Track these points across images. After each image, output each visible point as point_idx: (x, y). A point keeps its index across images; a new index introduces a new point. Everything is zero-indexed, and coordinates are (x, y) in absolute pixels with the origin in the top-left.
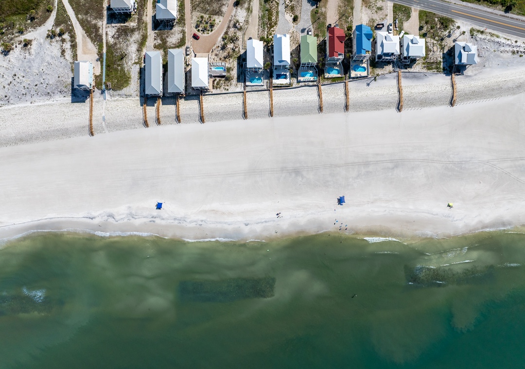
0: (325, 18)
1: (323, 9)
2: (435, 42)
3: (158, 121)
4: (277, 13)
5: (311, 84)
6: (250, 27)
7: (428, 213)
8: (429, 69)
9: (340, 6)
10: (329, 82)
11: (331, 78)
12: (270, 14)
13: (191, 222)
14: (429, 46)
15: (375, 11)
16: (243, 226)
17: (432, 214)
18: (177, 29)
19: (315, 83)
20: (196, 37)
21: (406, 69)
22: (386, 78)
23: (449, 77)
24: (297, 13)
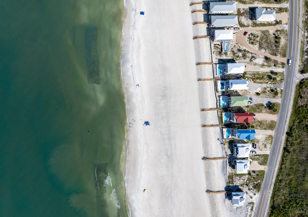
0: (259, 112)
1: (264, 111)
2: (245, 181)
3: (193, 12)
4: (261, 83)
5: (218, 104)
6: (253, 66)
7: (140, 177)
8: (229, 177)
9: (266, 121)
10: (220, 115)
11: (222, 116)
12: (260, 79)
13: (133, 33)
14: (243, 177)
15: (264, 143)
16: (130, 64)
17: (139, 180)
18: (250, 22)
19: (219, 107)
20: (245, 33)
21: (229, 163)
22: (223, 150)
23: (224, 189)
24: (261, 95)
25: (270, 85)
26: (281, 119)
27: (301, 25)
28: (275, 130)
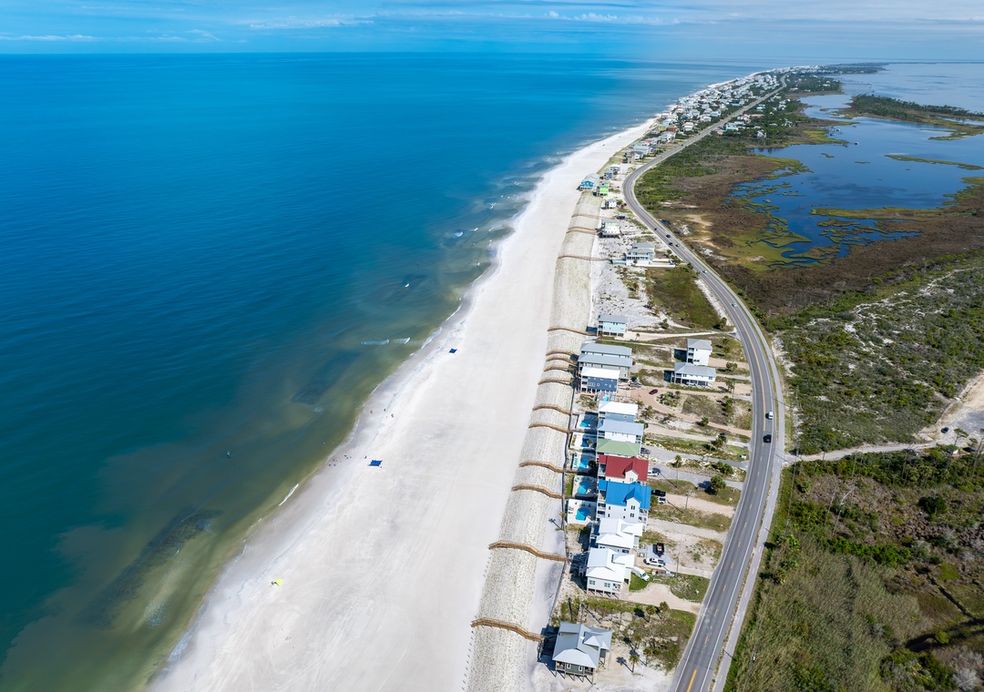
0: (677, 493)
2: (622, 628)
3: (549, 360)
4: (687, 453)
5: (569, 465)
6: (666, 430)
8: (563, 606)
9: (699, 512)
10: (567, 481)
11: (572, 483)
12: (684, 447)
14: (614, 615)
15: (692, 550)
18: (666, 383)
19: (568, 468)
20: (654, 392)
21: (571, 572)
22: (558, 543)
23: (538, 632)
24: (685, 469)
25: (709, 459)
26: (744, 516)
27: (780, 398)
28: (726, 532)
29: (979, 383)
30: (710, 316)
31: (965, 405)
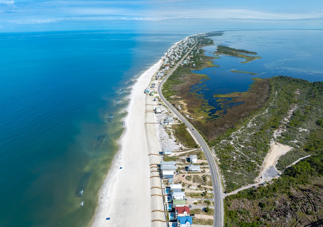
0: (197, 214)
1: (202, 213)
3: (151, 168)
4: (197, 198)
5: (165, 209)
6: (190, 190)
9: (205, 219)
10: (166, 215)
11: (168, 216)
12: (196, 196)
13: (113, 176)
16: (107, 188)
18: (186, 172)
19: (166, 210)
20: (183, 176)
24: (198, 204)
25: (203, 199)
26: (216, 218)
27: (218, 173)
28: (213, 225)
29: (267, 158)
30: (193, 143)
31: (265, 167)
